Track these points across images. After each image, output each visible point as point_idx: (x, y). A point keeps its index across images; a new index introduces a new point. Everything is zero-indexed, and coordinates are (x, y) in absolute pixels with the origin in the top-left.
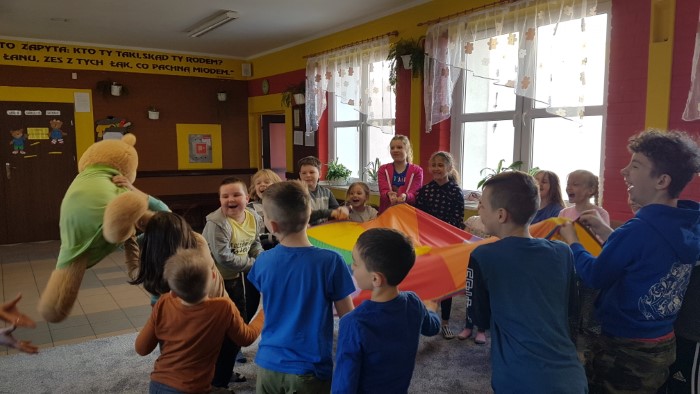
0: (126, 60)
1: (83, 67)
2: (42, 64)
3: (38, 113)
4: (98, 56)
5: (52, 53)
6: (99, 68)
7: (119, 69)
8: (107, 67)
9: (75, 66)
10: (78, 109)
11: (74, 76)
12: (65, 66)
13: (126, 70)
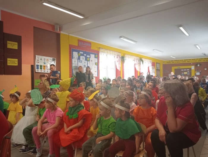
0: (201, 60)
1: (193, 62)
2: (187, 62)
3: (186, 70)
4: (196, 60)
5: (188, 61)
6: (196, 62)
7: (200, 62)
8: (197, 62)
9: (192, 62)
10: (192, 69)
11: (192, 64)
12: (190, 62)
13: (201, 62)
